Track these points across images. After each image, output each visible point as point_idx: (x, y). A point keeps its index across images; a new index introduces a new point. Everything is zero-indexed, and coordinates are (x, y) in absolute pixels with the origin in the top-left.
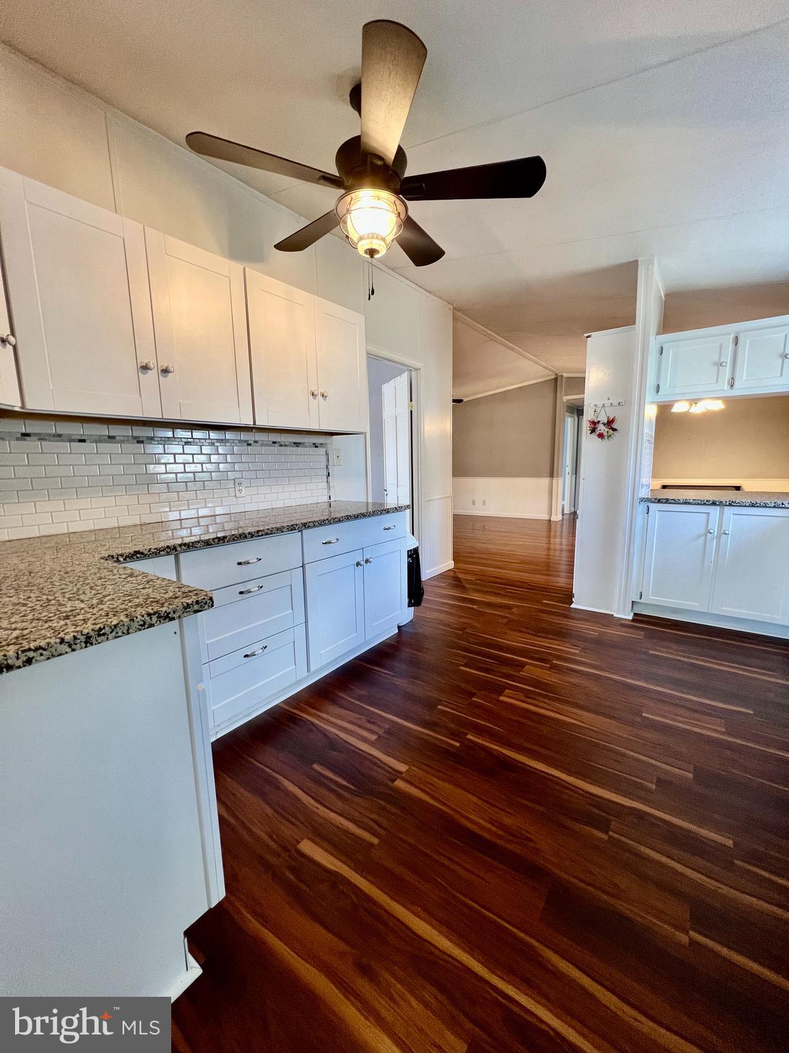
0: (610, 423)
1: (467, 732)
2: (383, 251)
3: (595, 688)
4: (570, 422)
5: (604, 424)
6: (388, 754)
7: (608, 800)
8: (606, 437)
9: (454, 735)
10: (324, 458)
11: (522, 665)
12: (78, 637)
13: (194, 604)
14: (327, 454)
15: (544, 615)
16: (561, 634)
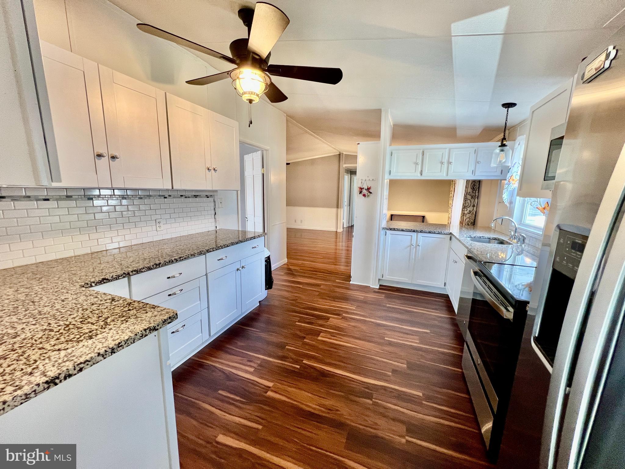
0: (368, 189)
1: (302, 359)
2: (256, 100)
3: (364, 327)
4: (347, 177)
5: (365, 189)
6: (262, 378)
7: (373, 384)
8: (367, 196)
9: (296, 362)
10: (213, 204)
11: (328, 318)
12: (107, 350)
13: (168, 319)
14: (214, 202)
15: (336, 288)
16: (345, 299)
